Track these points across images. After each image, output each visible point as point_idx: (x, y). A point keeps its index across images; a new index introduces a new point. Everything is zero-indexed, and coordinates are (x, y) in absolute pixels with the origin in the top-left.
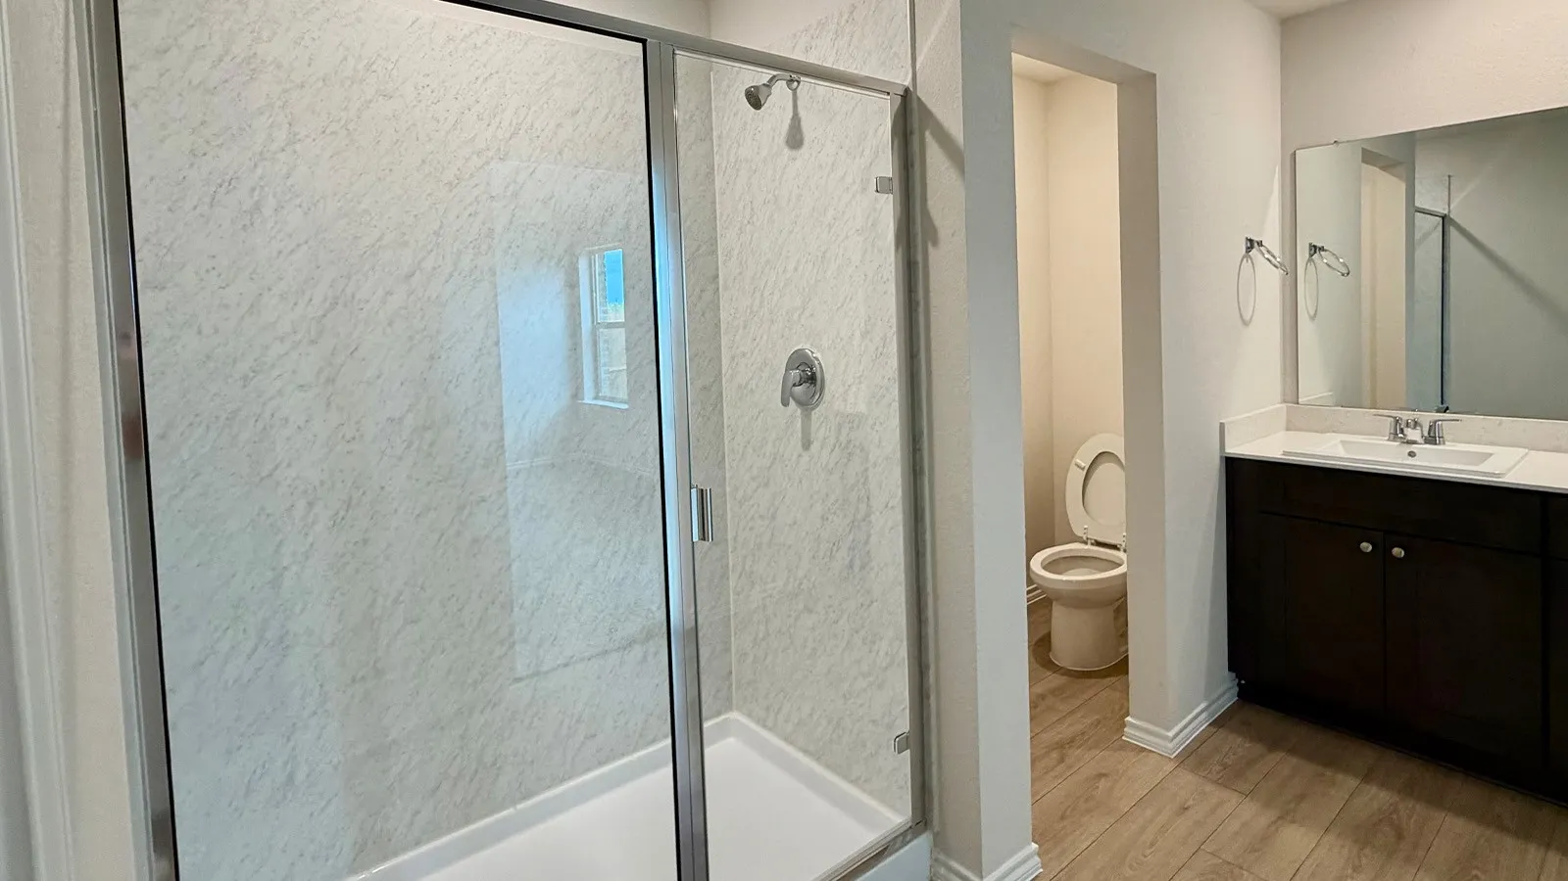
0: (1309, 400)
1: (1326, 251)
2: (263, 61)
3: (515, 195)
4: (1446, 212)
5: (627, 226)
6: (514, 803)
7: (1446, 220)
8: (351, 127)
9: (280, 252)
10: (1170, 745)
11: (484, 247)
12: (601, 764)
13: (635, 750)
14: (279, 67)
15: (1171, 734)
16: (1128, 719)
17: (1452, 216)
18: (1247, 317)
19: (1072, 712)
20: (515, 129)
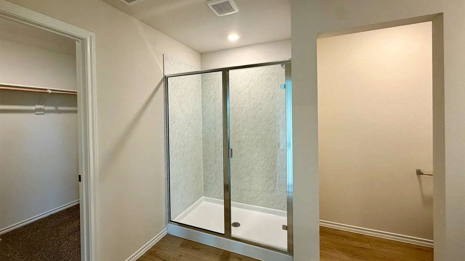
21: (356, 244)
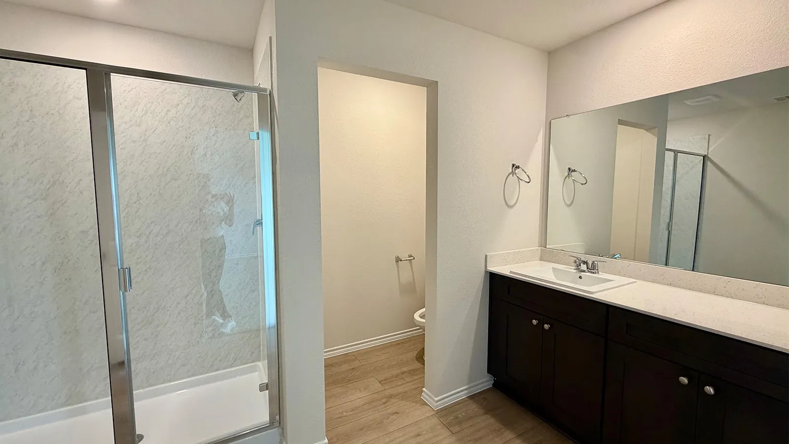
0: (555, 247)
1: (576, 171)
2: (17, 85)
3: (145, 141)
4: (706, 154)
5: (205, 154)
6: (143, 388)
7: (706, 158)
8: (61, 112)
9: (27, 163)
10: (435, 404)
11: (129, 163)
12: (188, 377)
13: (207, 373)
14: (25, 87)
15: (436, 399)
16: (424, 389)
17: (709, 156)
18: (511, 203)
19: (410, 382)
20: (145, 112)
21: (345, 367)
